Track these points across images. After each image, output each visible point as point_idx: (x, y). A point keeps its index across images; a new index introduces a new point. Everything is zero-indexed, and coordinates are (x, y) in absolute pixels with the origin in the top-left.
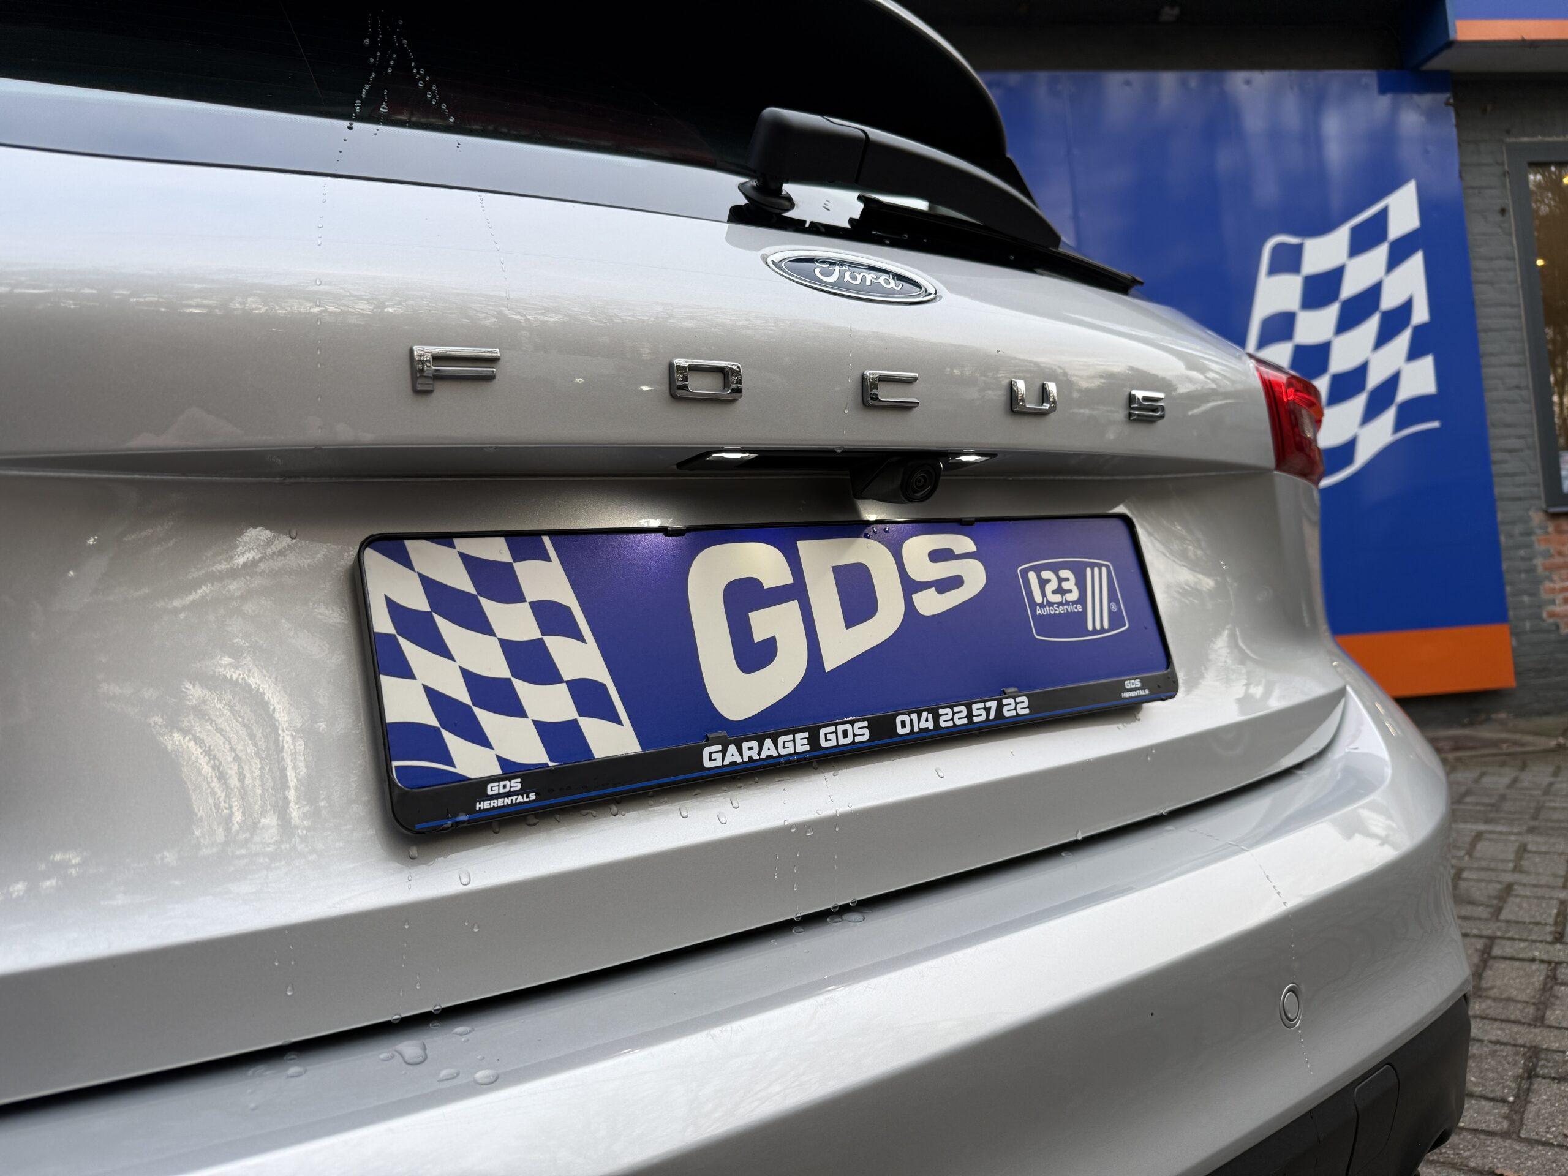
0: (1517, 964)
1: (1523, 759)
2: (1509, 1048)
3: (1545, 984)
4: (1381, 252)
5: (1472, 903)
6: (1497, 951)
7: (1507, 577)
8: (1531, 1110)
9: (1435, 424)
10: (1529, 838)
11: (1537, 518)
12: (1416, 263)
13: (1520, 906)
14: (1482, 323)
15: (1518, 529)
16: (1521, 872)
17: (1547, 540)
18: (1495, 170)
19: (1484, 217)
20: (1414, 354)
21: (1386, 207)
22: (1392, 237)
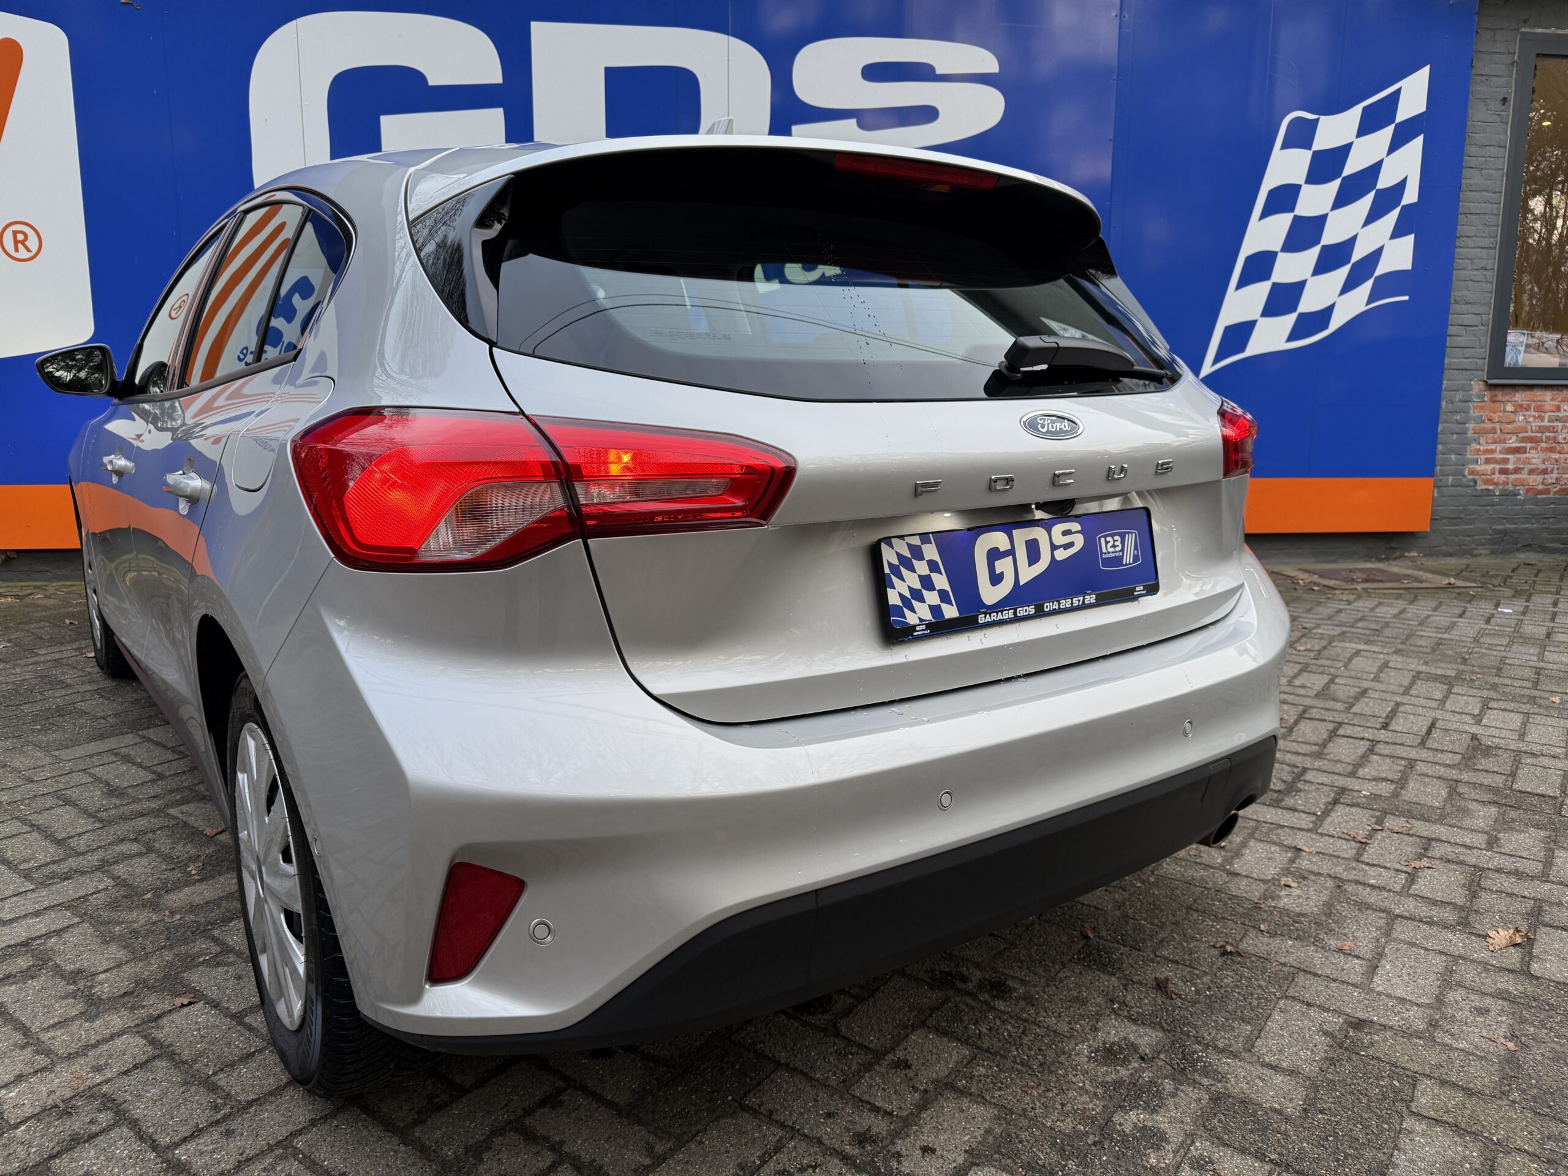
0: (1351, 740)
1: (1414, 594)
2: (1328, 788)
3: (1365, 753)
4: (1387, 133)
5: (1335, 700)
6: (1341, 732)
7: (1441, 437)
8: (1329, 819)
9: (1406, 298)
10: (1394, 658)
11: (1477, 387)
12: (1416, 145)
13: (1367, 704)
14: (1463, 206)
15: (1458, 396)
16: (1378, 681)
17: (1482, 408)
18: (1508, 59)
19: (1486, 105)
20: (1398, 233)
21: (1399, 91)
22: (1399, 119)
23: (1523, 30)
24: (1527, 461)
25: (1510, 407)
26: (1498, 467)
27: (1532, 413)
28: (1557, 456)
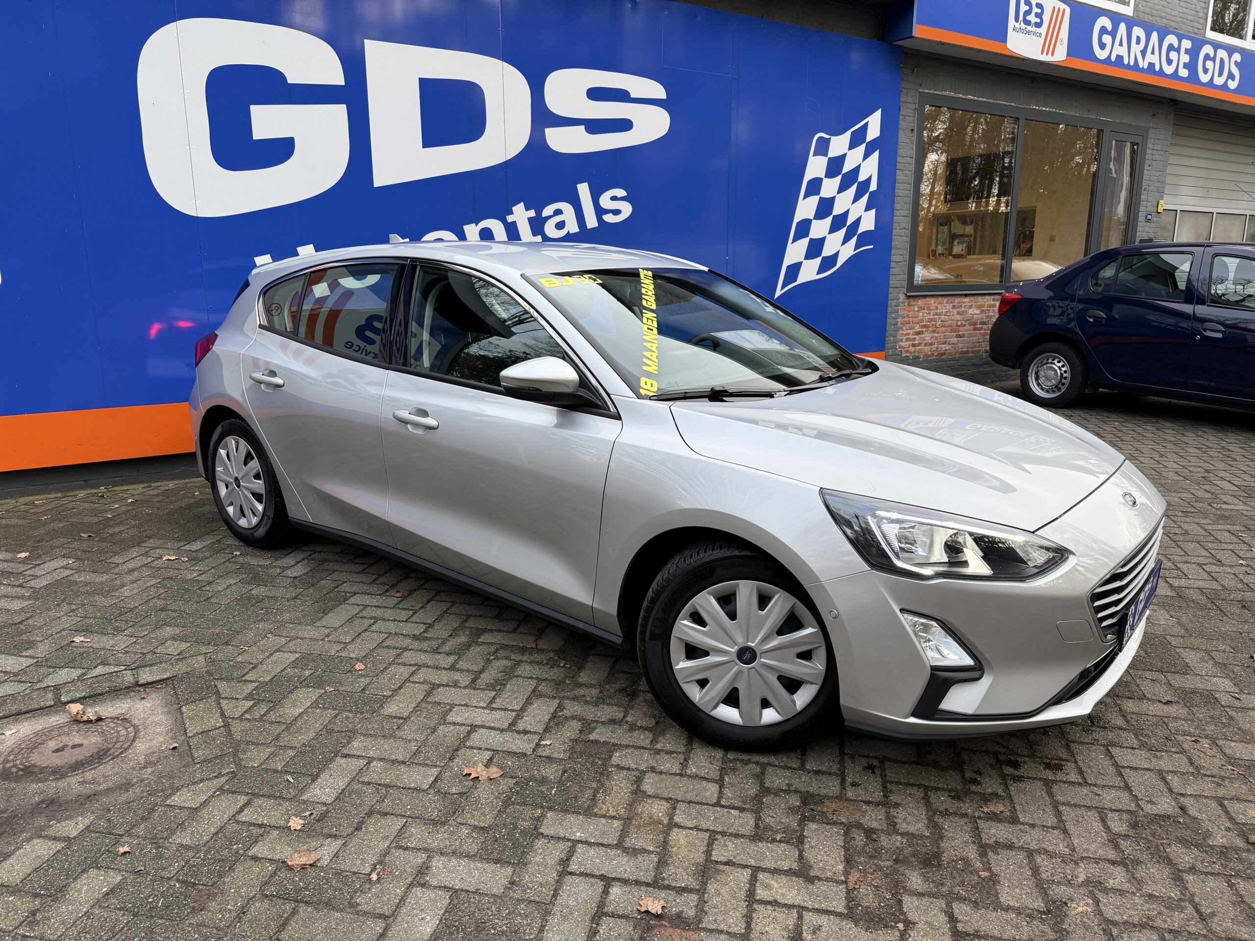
4: (862, 148)
7: (887, 328)
9: (872, 247)
11: (902, 297)
12: (876, 155)
15: (895, 303)
17: (904, 309)
18: (913, 106)
19: (905, 133)
20: (867, 209)
21: (867, 123)
22: (867, 141)
23: (920, 90)
24: (924, 339)
25: (916, 309)
26: (911, 343)
27: (926, 311)
28: (936, 335)
